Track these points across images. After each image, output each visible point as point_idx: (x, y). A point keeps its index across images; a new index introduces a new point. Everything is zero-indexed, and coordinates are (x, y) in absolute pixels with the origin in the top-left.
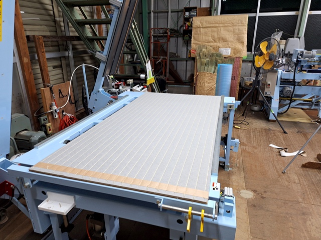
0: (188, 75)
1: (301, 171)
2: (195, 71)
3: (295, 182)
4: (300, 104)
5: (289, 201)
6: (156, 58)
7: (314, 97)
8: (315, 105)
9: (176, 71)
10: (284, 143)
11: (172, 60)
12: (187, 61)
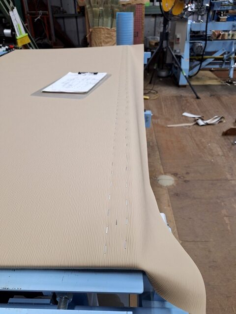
2: (87, 26)
3: (219, 155)
5: (217, 180)
6: (34, 14)
7: (225, 53)
8: (226, 63)
9: (64, 32)
12: (76, 18)
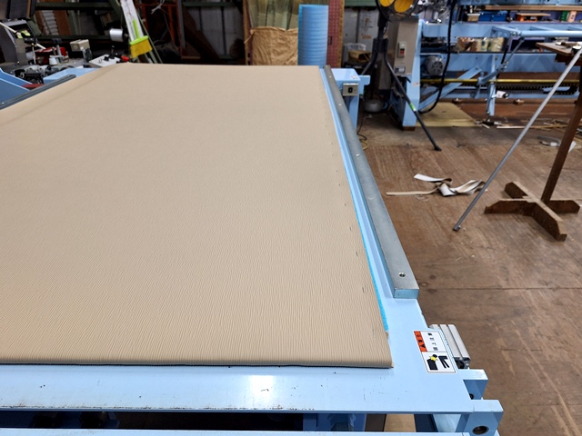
0: (230, 41)
1: (486, 221)
2: (246, 25)
4: (455, 91)
7: (479, 75)
8: (482, 91)
9: (201, 32)
10: (440, 169)
11: (188, 8)
12: (222, 9)
